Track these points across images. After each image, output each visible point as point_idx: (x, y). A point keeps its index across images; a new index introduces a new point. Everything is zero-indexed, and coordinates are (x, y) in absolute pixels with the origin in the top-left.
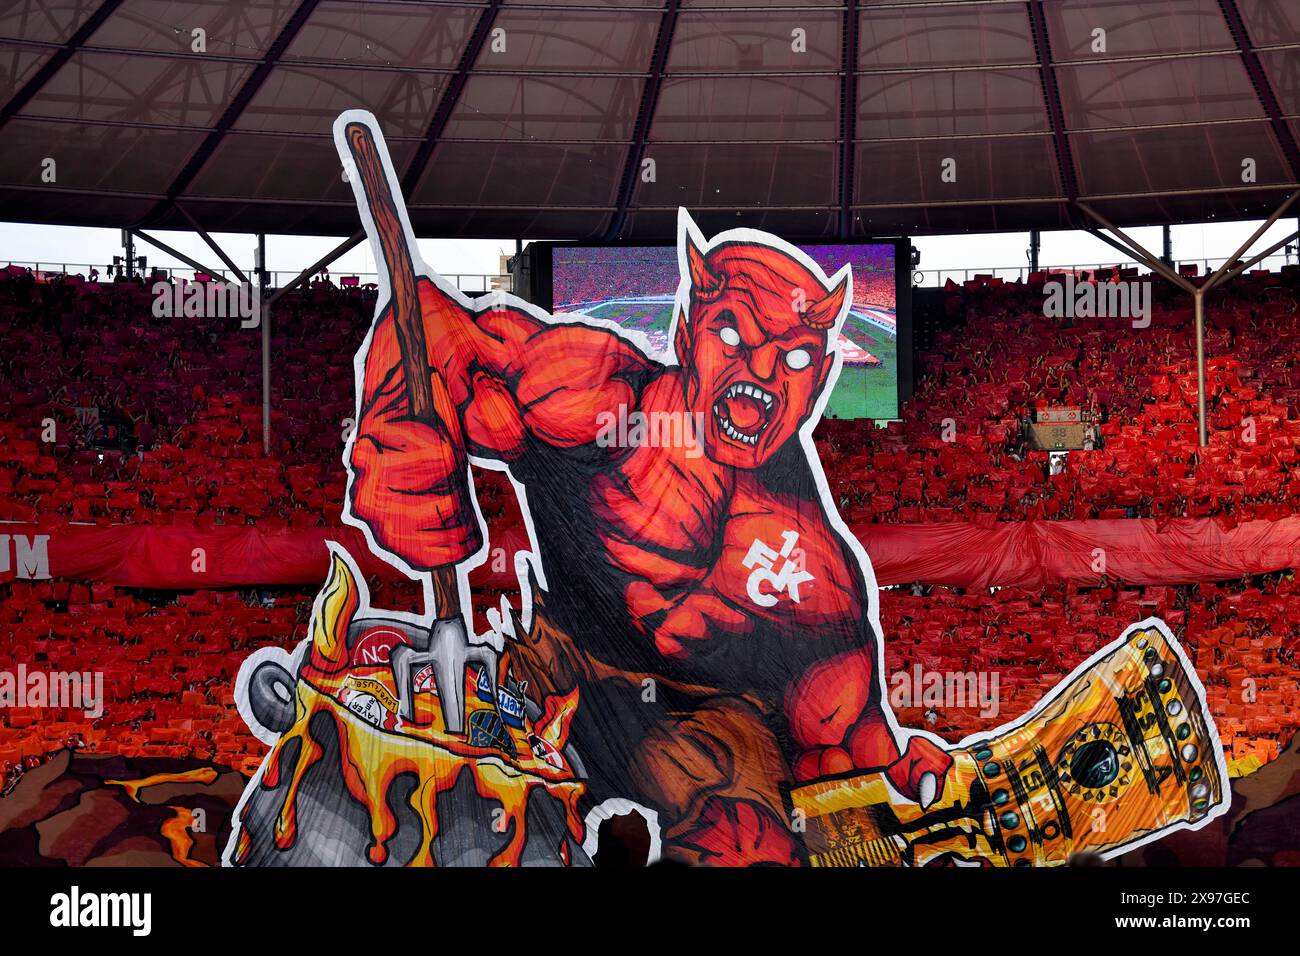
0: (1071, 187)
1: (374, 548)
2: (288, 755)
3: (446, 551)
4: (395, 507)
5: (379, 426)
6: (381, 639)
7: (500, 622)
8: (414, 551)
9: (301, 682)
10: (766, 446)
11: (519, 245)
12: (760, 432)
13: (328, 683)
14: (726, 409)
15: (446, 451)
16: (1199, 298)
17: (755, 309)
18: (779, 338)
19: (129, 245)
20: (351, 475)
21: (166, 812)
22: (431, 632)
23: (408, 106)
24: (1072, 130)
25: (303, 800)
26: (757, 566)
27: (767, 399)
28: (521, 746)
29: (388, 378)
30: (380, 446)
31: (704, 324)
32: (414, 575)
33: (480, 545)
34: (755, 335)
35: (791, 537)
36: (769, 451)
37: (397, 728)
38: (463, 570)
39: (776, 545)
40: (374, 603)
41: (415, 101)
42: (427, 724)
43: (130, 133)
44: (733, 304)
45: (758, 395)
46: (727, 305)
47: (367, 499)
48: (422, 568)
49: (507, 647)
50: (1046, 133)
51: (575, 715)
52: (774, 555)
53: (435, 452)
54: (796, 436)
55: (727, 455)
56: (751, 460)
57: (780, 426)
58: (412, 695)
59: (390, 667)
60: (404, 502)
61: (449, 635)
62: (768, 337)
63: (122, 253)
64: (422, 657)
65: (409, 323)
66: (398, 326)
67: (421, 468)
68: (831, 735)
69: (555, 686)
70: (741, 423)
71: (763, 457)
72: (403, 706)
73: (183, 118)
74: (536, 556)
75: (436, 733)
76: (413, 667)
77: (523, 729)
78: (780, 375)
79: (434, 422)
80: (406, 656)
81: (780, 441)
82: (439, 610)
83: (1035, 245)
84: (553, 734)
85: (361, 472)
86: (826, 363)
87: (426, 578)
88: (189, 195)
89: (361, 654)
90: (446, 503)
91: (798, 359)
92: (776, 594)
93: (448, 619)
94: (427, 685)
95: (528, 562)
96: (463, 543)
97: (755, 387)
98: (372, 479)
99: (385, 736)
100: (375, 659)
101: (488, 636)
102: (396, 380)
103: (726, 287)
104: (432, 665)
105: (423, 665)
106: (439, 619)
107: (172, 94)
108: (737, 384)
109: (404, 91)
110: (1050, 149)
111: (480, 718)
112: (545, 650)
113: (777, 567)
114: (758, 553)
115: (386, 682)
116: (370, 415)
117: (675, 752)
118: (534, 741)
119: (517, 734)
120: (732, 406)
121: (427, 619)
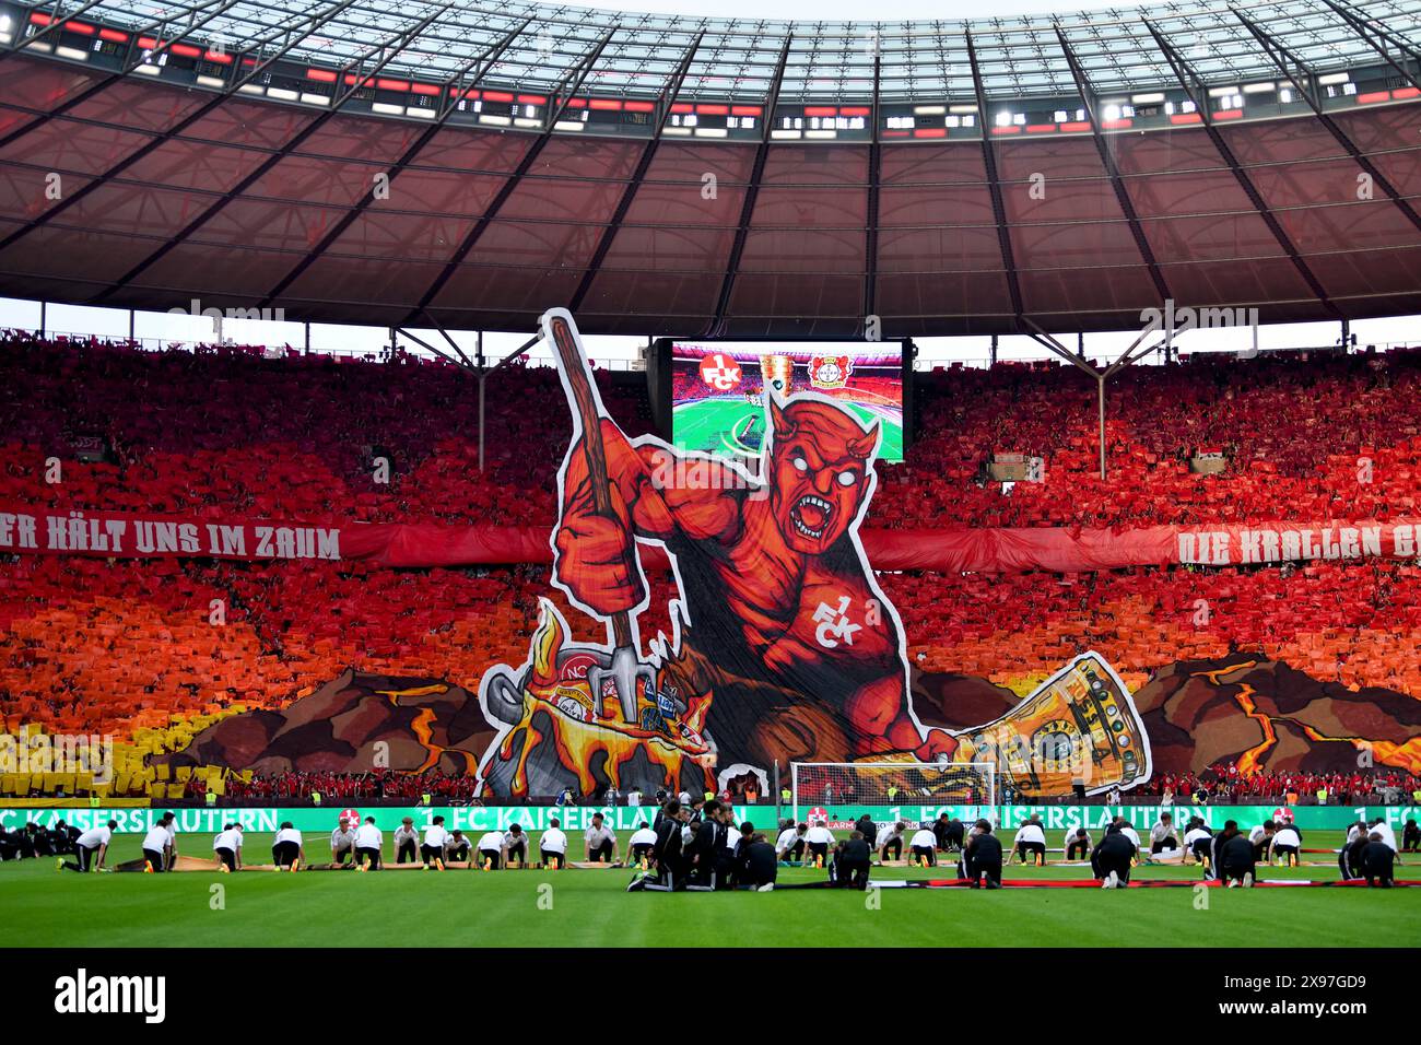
0: (1018, 305)
1: (573, 601)
2: (517, 740)
3: (621, 602)
4: (585, 574)
5: (575, 521)
6: (580, 662)
7: (658, 648)
8: (599, 603)
9: (527, 693)
10: (827, 539)
11: (651, 340)
12: (822, 529)
13: (544, 692)
14: (799, 513)
15: (620, 534)
16: (1101, 382)
17: (816, 444)
18: (835, 465)
19: (393, 338)
20: (557, 554)
21: (415, 712)
22: (613, 656)
23: (578, 248)
24: (1019, 268)
25: (530, 767)
26: (823, 620)
27: (827, 506)
28: (673, 730)
29: (580, 488)
30: (576, 534)
31: (784, 456)
32: (600, 619)
33: (643, 597)
34: (817, 462)
35: (845, 601)
36: (829, 542)
37: (594, 720)
38: (633, 614)
39: (836, 606)
40: (574, 639)
41: (583, 243)
42: (611, 718)
43: (395, 264)
44: (802, 443)
45: (820, 504)
46: (799, 443)
47: (568, 570)
48: (605, 614)
49: (663, 665)
50: (1002, 270)
51: (710, 709)
52: (834, 613)
53: (612, 536)
54: (847, 531)
55: (801, 544)
56: (817, 548)
57: (836, 525)
58: (602, 699)
59: (587, 680)
60: (592, 570)
61: (625, 658)
62: (826, 464)
63: (390, 344)
64: (607, 673)
65: (594, 449)
66: (586, 452)
67: (602, 547)
68: (878, 728)
69: (695, 690)
70: (809, 523)
71: (825, 546)
72: (596, 705)
73: (430, 254)
74: (683, 603)
75: (618, 723)
76: (603, 680)
77: (674, 719)
78: (836, 491)
79: (612, 515)
80: (597, 673)
81: (836, 534)
82: (617, 642)
83: (995, 344)
84: (694, 723)
85: (563, 552)
86: (866, 481)
87: (608, 620)
88: (432, 306)
89: (566, 672)
90: (620, 570)
91: (847, 478)
92: (835, 639)
93: (623, 647)
94: (610, 692)
95: (678, 607)
96: (632, 596)
97: (818, 498)
98: (570, 556)
99: (585, 726)
100: (576, 675)
101: (651, 658)
102: (585, 488)
103: (797, 431)
104: (615, 678)
105: (607, 678)
106: (618, 647)
107: (424, 239)
108: (806, 496)
109: (575, 237)
110: (1004, 281)
111: (648, 711)
112: (689, 668)
113: (836, 620)
114: (823, 610)
115: (585, 691)
116: (569, 513)
117: (777, 732)
118: (682, 728)
119: (671, 723)
120: (803, 511)
121: (610, 648)
